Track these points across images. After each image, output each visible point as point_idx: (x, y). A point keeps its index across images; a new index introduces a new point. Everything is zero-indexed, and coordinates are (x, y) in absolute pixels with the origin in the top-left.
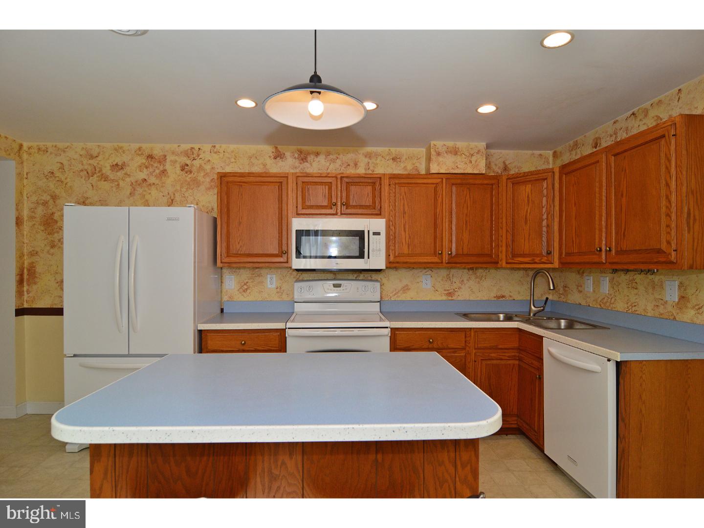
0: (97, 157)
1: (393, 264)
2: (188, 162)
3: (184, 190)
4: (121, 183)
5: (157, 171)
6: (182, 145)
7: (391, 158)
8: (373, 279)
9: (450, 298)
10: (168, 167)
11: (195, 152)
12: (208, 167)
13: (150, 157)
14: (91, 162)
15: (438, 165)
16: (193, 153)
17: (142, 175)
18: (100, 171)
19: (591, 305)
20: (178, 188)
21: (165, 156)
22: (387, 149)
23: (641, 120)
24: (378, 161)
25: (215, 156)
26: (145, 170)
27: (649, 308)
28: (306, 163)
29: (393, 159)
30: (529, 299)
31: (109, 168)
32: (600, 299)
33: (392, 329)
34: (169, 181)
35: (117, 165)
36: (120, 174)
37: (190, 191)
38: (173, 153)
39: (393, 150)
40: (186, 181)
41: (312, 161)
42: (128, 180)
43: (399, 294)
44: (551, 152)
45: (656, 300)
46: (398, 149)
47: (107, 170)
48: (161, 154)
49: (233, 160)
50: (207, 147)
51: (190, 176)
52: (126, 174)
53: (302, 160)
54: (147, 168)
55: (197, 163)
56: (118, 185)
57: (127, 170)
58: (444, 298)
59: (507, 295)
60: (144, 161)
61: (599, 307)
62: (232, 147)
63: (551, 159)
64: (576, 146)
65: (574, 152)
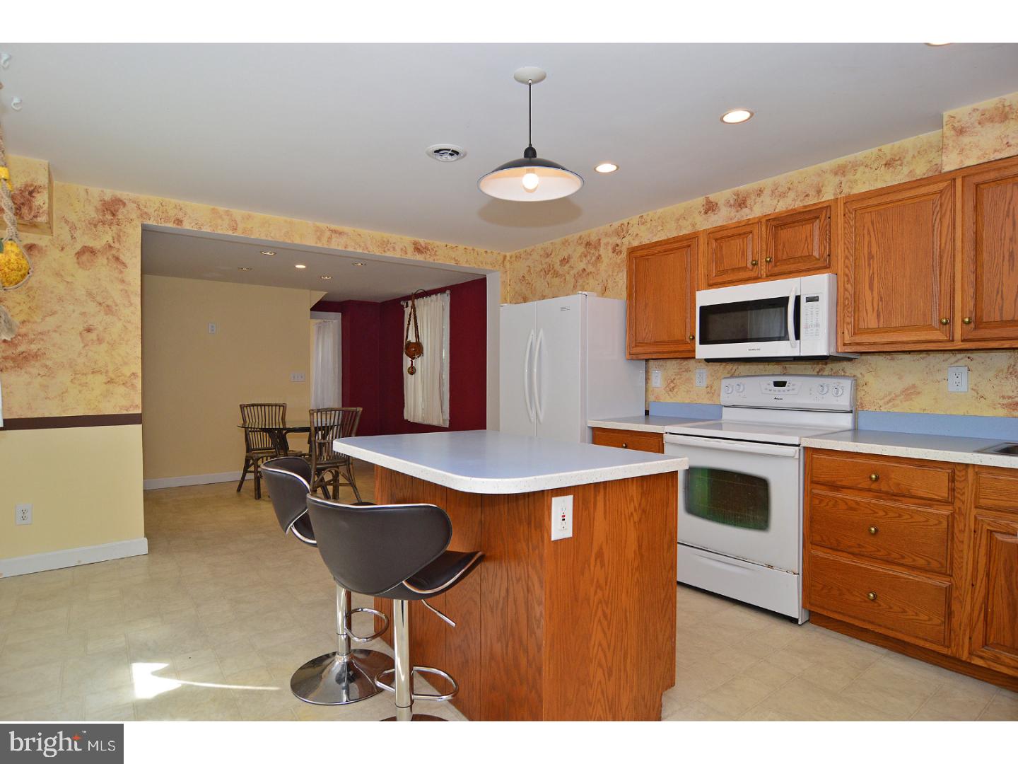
0: (551, 254)
2: (619, 242)
3: (615, 274)
4: (567, 277)
5: (594, 258)
6: (614, 224)
7: (884, 162)
8: (847, 374)
10: (602, 251)
11: (624, 229)
13: (588, 244)
14: (547, 260)
15: (960, 155)
16: (623, 230)
17: (582, 265)
18: (553, 268)
20: (611, 273)
21: (600, 240)
22: (875, 150)
24: (858, 175)
25: (643, 228)
26: (584, 259)
28: (744, 210)
29: (886, 164)
31: (559, 263)
34: (603, 267)
35: (564, 259)
36: (566, 267)
38: (606, 235)
39: (887, 147)
40: (616, 263)
41: (752, 204)
42: (572, 272)
43: (897, 402)
46: (897, 144)
47: (558, 266)
48: (597, 238)
49: (660, 228)
50: (635, 220)
51: (620, 257)
52: (571, 267)
53: (740, 205)
54: (585, 256)
55: (626, 239)
56: (565, 279)
57: (572, 261)
58: (1002, 412)
60: (583, 250)
62: (660, 211)
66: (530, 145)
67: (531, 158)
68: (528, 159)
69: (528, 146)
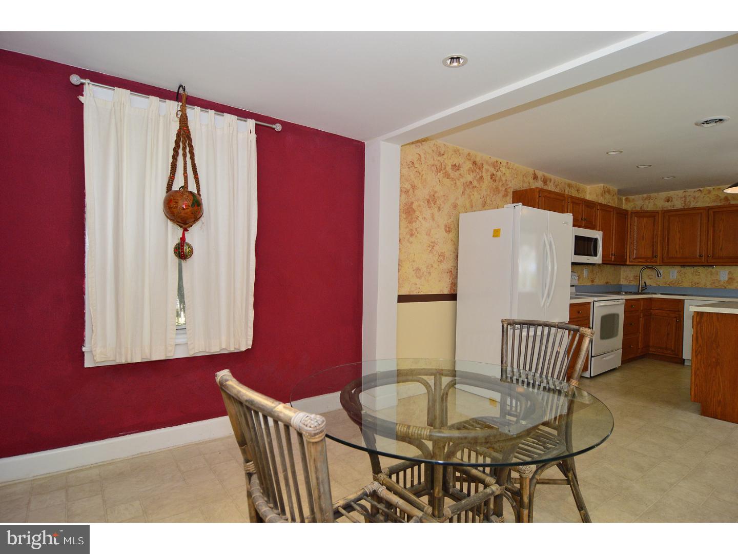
0: (443, 155)
1: (605, 262)
2: (495, 173)
3: (492, 195)
4: (457, 182)
5: (478, 176)
6: (492, 157)
9: (593, 284)
10: (484, 174)
12: (504, 179)
13: (474, 163)
14: (439, 158)
16: (497, 165)
17: (469, 178)
18: (445, 168)
19: (660, 285)
21: (483, 164)
22: (575, 183)
23: (705, 194)
25: (508, 171)
26: (471, 174)
27: (708, 284)
30: (638, 284)
31: (450, 167)
33: (626, 300)
34: (484, 186)
35: (455, 165)
36: (457, 173)
37: (495, 196)
38: (487, 163)
39: (577, 183)
40: (493, 188)
42: (461, 180)
44: (624, 198)
45: (713, 280)
47: (449, 168)
48: (481, 162)
50: (504, 163)
51: (495, 184)
54: (473, 172)
55: (499, 174)
56: (456, 183)
57: (461, 171)
58: (590, 284)
59: (609, 282)
60: (471, 166)
61: (668, 286)
63: (624, 201)
64: (649, 198)
65: (647, 201)
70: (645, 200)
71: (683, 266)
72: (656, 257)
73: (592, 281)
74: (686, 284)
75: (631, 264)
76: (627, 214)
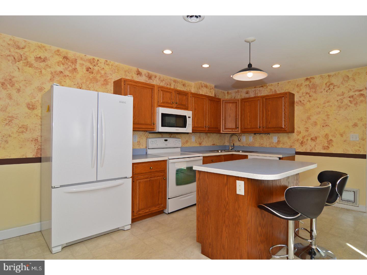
0: (23, 48)
2: (91, 67)
3: (88, 83)
4: (43, 71)
5: (70, 68)
6: (87, 55)
8: (176, 137)
9: (200, 145)
10: (78, 66)
11: (96, 62)
12: (103, 72)
13: (65, 58)
14: (18, 51)
15: (202, 91)
16: (94, 62)
17: (61, 68)
18: (26, 59)
19: (245, 146)
20: (85, 81)
21: (76, 60)
22: (181, 80)
23: (265, 89)
24: (178, 85)
25: (107, 67)
26: (62, 65)
27: (268, 145)
28: (151, 80)
29: (183, 85)
30: (229, 145)
31: (33, 58)
32: (248, 144)
33: (203, 157)
34: (79, 76)
35: (40, 57)
36: (42, 64)
37: (92, 84)
38: (81, 59)
39: (183, 81)
40: (89, 78)
41: (153, 79)
42: (49, 70)
43: (185, 144)
44: (226, 92)
45: (270, 142)
46: (185, 81)
47: (31, 59)
48: (73, 57)
49: (116, 71)
50: (102, 60)
51: (92, 75)
52: (47, 65)
53: (149, 78)
54: (63, 64)
55: (96, 68)
56: (41, 72)
57: (49, 63)
58: (198, 145)
59: (215, 144)
60: (61, 60)
61: (248, 146)
62: (117, 63)
63: (226, 94)
64: (238, 92)
65: (237, 94)
66: (250, 63)
67: (250, 68)
68: (249, 68)
69: (249, 63)
70: (236, 93)
71: (255, 134)
72: (238, 128)
73: (200, 144)
74: (257, 145)
75: (223, 132)
76: (220, 101)
